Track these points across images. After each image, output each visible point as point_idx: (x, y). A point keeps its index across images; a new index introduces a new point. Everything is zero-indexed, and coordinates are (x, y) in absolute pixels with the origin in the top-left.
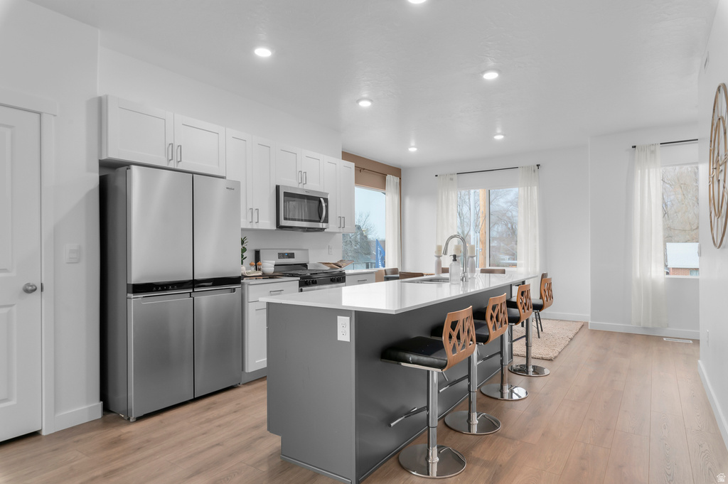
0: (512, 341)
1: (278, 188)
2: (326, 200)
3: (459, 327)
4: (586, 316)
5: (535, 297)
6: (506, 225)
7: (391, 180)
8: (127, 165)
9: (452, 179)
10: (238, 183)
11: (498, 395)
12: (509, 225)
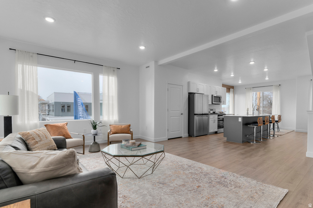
0: (270, 129)
1: (212, 95)
2: (221, 97)
3: (260, 120)
4: (294, 128)
5: (276, 119)
6: (268, 101)
7: (231, 90)
8: (195, 93)
9: (251, 89)
10: (208, 95)
11: (266, 137)
12: (269, 101)
